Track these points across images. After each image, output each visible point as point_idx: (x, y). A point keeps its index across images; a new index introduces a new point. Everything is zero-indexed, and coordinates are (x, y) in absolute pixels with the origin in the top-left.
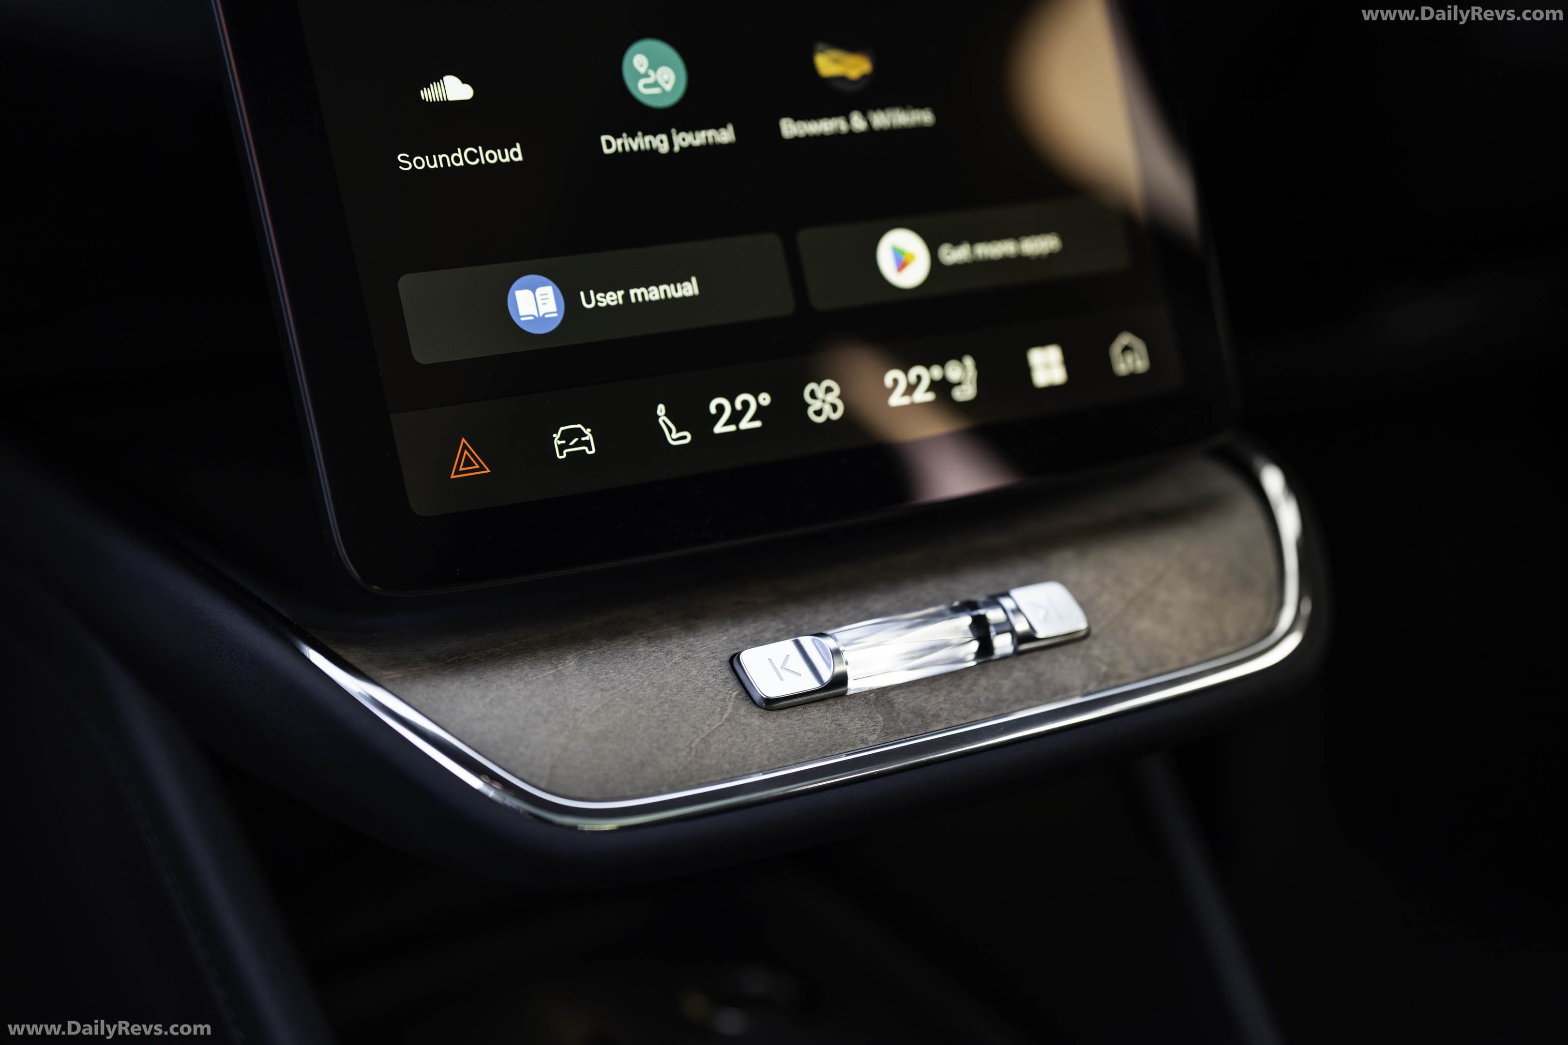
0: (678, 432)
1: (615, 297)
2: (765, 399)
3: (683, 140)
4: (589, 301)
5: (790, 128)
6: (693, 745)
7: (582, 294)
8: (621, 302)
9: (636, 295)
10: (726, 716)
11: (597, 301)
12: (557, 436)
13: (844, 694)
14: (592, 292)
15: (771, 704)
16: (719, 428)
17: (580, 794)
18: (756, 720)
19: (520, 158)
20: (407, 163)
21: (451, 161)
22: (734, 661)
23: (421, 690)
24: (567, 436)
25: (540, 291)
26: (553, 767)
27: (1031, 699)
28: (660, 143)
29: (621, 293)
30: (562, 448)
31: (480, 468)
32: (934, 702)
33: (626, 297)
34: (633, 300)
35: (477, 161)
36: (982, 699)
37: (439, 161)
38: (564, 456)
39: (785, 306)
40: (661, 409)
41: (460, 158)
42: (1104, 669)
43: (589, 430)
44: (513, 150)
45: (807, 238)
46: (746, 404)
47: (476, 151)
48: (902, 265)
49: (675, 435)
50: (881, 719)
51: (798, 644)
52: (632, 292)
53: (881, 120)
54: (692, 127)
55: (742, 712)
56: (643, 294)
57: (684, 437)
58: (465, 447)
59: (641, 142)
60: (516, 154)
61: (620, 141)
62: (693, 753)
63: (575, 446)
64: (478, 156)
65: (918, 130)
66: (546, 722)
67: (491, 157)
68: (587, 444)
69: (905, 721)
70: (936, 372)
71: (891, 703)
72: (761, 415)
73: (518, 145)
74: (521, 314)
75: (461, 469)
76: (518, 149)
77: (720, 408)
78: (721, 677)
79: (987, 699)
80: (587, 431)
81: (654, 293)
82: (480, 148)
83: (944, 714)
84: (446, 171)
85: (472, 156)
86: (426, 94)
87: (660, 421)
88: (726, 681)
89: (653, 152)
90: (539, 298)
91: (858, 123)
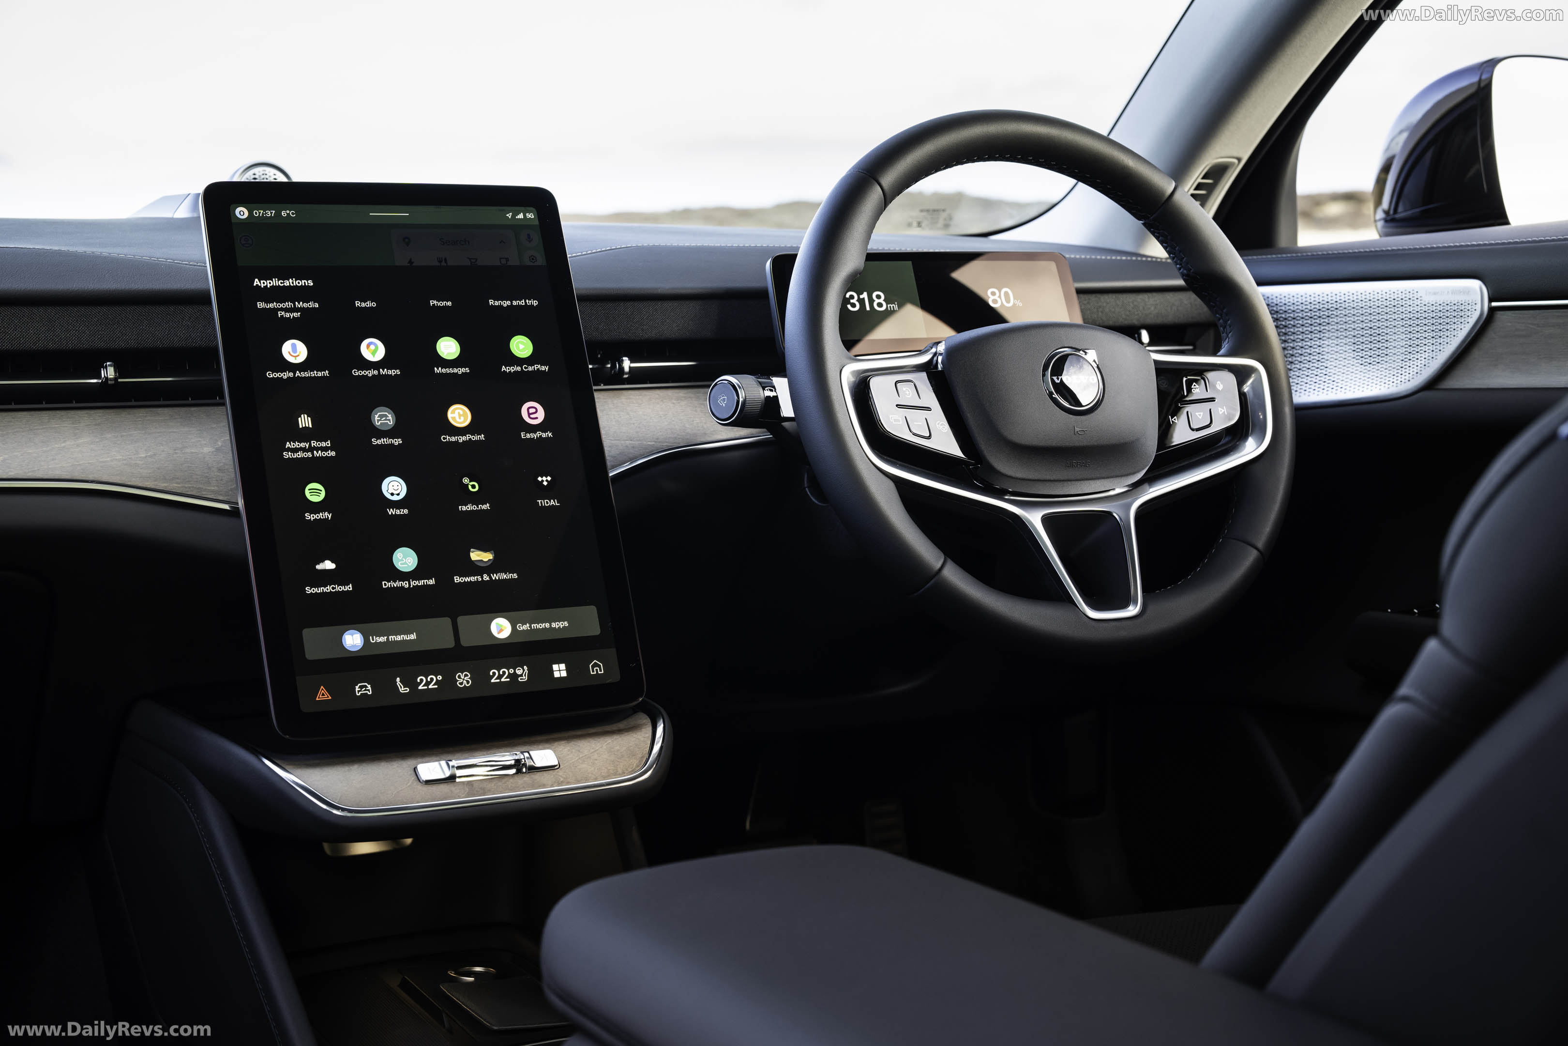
0: (404, 688)
1: (383, 639)
2: (440, 678)
3: (414, 583)
4: (373, 640)
5: (457, 579)
6: (394, 793)
7: (371, 637)
8: (385, 640)
9: (391, 638)
10: (409, 784)
11: (376, 640)
12: (357, 687)
13: (455, 781)
14: (374, 637)
15: (428, 782)
16: (420, 687)
17: (349, 805)
18: (419, 787)
19: (351, 589)
20: (309, 590)
21: (325, 590)
22: (415, 769)
23: (299, 771)
24: (361, 687)
25: (355, 636)
26: (341, 796)
27: (529, 787)
28: (406, 584)
29: (385, 637)
30: (359, 691)
31: (327, 697)
32: (492, 785)
33: (388, 639)
34: (390, 640)
35: (335, 590)
36: (509, 786)
37: (320, 590)
38: (359, 694)
39: (450, 644)
40: (398, 679)
41: (329, 589)
42: (562, 779)
43: (370, 685)
44: (348, 586)
45: (460, 619)
46: (432, 679)
47: (334, 586)
48: (500, 631)
49: (403, 689)
50: (467, 789)
51: (440, 764)
52: (390, 637)
53: (495, 577)
54: (419, 579)
55: (415, 784)
56: (394, 638)
57: (407, 690)
58: (322, 689)
59: (398, 584)
60: (350, 588)
61: (389, 584)
62: (393, 796)
63: (364, 691)
64: (335, 588)
65: (512, 580)
66: (341, 783)
67: (340, 588)
68: (369, 690)
69: (477, 791)
70: (511, 671)
71: (472, 785)
72: (437, 682)
73: (351, 584)
74: (347, 643)
75: (320, 697)
76: (351, 586)
77: (422, 680)
78: (409, 773)
79: (511, 786)
80: (369, 686)
81: (399, 638)
82: (336, 586)
83: (493, 790)
84: (323, 593)
85: (333, 588)
86: (319, 567)
87: (398, 684)
88: (411, 774)
89: (403, 587)
90: (354, 638)
91: (486, 578)
